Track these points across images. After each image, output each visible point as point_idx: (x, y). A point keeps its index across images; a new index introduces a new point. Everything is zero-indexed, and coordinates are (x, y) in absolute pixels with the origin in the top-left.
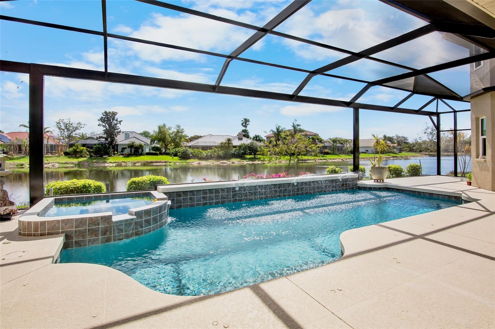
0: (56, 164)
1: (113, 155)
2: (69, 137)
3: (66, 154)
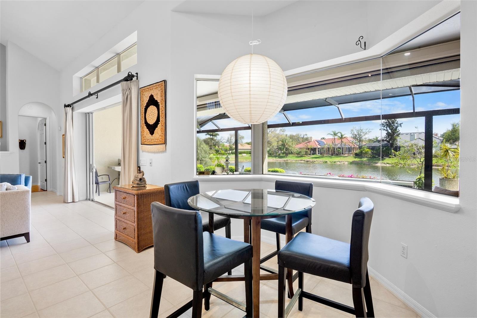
0: (346, 162)
1: (393, 156)
3: (357, 155)
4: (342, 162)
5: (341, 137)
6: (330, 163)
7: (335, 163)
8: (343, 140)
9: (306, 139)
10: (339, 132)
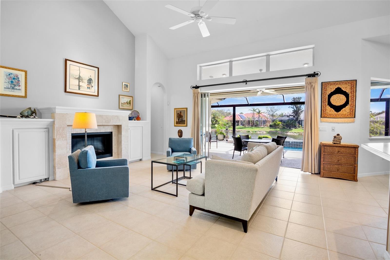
0: (264, 132)
1: (298, 128)
2: (273, 116)
3: (271, 126)
4: (261, 131)
5: (258, 112)
6: (252, 132)
7: (256, 132)
8: (260, 115)
9: (229, 113)
10: (257, 109)
